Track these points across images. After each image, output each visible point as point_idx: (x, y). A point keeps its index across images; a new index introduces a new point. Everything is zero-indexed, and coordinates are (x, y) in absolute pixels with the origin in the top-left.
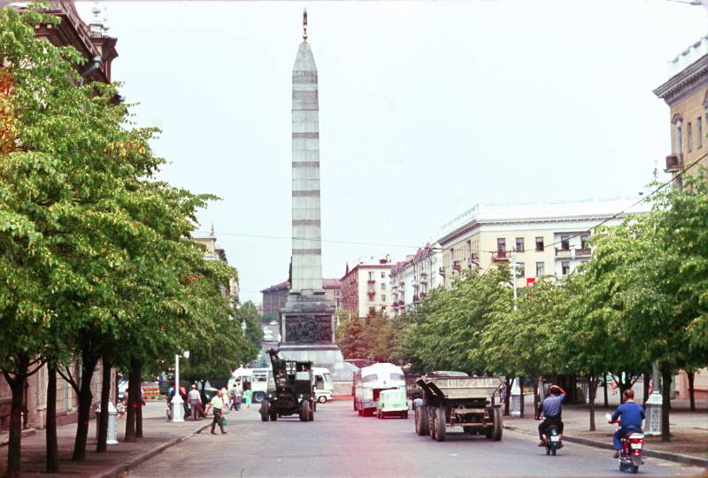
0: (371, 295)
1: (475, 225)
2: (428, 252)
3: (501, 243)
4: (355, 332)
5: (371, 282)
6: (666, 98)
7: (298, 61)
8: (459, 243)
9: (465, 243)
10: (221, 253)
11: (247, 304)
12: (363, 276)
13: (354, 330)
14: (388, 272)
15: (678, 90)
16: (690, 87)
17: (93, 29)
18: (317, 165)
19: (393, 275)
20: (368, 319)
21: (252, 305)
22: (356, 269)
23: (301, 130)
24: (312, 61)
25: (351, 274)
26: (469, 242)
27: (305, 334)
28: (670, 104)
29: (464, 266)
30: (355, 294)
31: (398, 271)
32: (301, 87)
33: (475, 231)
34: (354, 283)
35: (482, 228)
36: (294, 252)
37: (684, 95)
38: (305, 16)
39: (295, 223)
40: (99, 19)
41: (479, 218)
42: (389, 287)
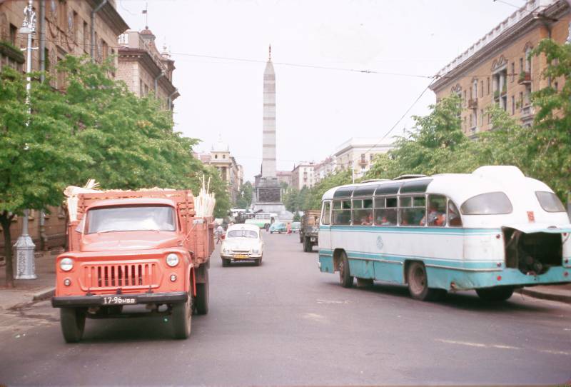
0: (305, 179)
1: (351, 148)
2: (331, 160)
3: (363, 156)
4: (294, 197)
5: (305, 173)
6: (434, 90)
7: (266, 70)
8: (344, 156)
9: (346, 156)
10: (233, 158)
11: (247, 183)
12: (301, 170)
13: (293, 196)
14: (313, 168)
15: (440, 86)
16: (445, 85)
17: (163, 56)
18: (274, 119)
19: (315, 170)
20: (302, 190)
21: (250, 184)
22: (298, 167)
23: (267, 102)
24: (273, 69)
25: (296, 169)
26: (348, 155)
27: (267, 197)
28: (436, 93)
29: (346, 166)
30: (298, 178)
31: (317, 168)
32: (268, 82)
33: (350, 151)
34: (297, 173)
35: (354, 149)
36: (264, 159)
37: (442, 89)
38: (270, 48)
39: (264, 146)
40: (167, 51)
41: (353, 144)
42: (313, 175)
